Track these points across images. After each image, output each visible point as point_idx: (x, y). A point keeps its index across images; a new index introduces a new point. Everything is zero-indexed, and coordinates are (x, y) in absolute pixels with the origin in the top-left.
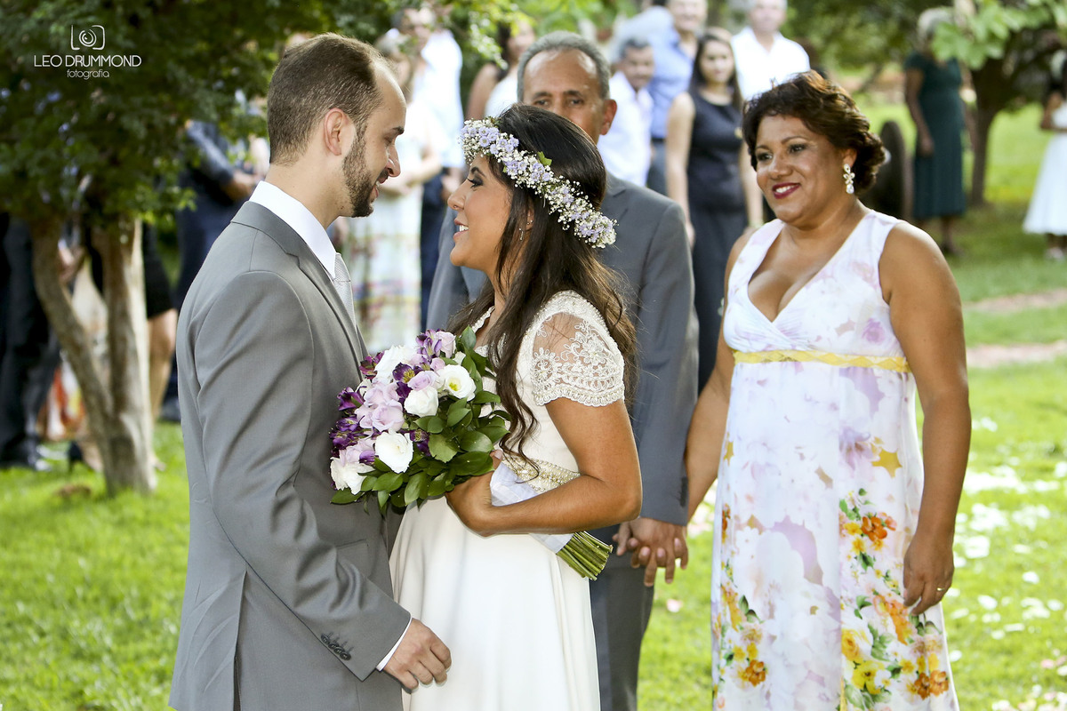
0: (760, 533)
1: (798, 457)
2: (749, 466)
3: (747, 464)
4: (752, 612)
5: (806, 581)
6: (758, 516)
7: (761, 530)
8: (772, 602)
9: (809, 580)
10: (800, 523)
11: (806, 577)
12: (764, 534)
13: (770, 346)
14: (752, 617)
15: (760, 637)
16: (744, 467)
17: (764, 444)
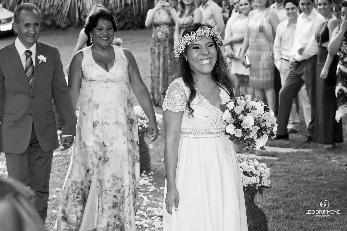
0: (108, 126)
1: (120, 105)
2: (106, 109)
3: (105, 109)
4: (105, 145)
5: (122, 136)
6: (108, 121)
7: (108, 125)
8: (112, 142)
9: (123, 136)
10: (121, 122)
11: (123, 135)
12: (109, 126)
13: (108, 78)
14: (105, 147)
15: (107, 151)
16: (104, 109)
17: (110, 103)
